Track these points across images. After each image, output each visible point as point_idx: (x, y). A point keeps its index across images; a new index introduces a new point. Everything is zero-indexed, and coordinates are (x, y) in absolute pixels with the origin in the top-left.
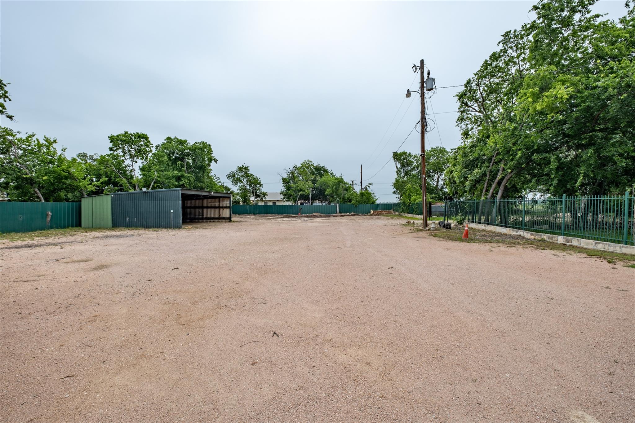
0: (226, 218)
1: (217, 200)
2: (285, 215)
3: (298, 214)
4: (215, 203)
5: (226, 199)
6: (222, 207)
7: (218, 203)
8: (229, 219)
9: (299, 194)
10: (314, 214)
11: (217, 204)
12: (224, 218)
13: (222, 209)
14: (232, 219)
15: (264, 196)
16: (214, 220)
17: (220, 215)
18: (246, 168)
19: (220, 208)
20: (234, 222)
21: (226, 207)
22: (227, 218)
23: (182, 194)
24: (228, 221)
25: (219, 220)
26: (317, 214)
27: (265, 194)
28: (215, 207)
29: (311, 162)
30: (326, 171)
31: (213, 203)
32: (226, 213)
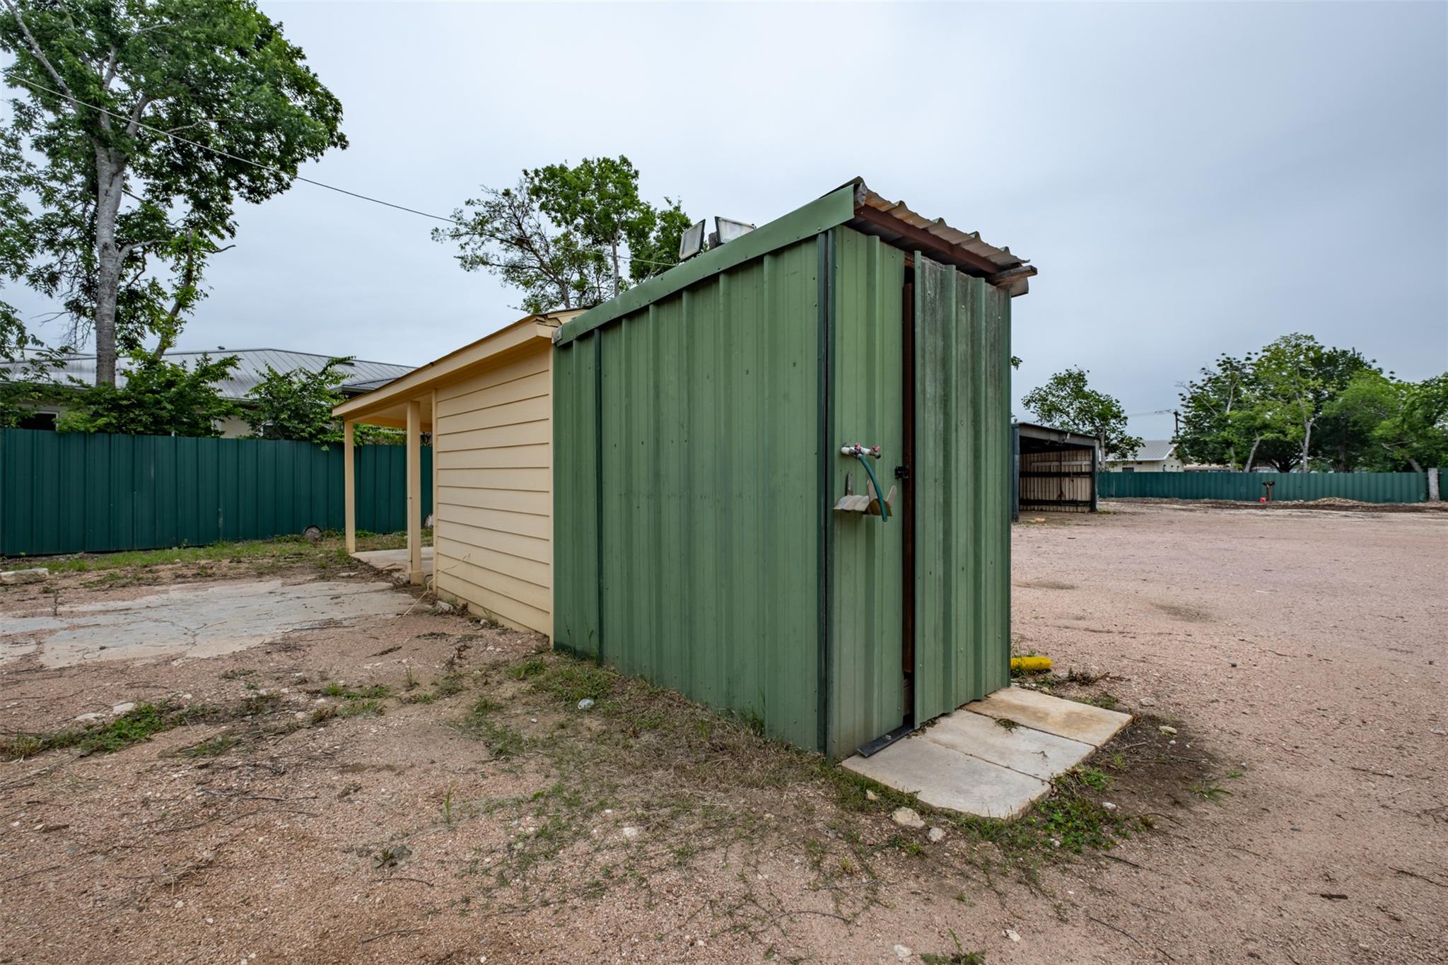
0: (1081, 502)
1: (1053, 455)
2: (1206, 500)
3: (1259, 501)
4: (1048, 464)
5: (1081, 454)
6: (1068, 475)
7: (1058, 463)
8: (1091, 505)
9: (1258, 439)
10: (1320, 501)
11: (1054, 466)
12: (1074, 503)
13: (1067, 479)
14: (1098, 507)
15: (1132, 449)
16: (1044, 508)
17: (1062, 492)
18: (1080, 378)
19: (1061, 475)
20: (1101, 513)
21: (1079, 474)
22: (1084, 503)
23: (1021, 437)
24: (1087, 509)
25: (1059, 508)
26: (1338, 501)
27: (1133, 444)
28: (1049, 475)
29: (1311, 338)
30: (1355, 363)
31: (1039, 464)
32: (1081, 489)
